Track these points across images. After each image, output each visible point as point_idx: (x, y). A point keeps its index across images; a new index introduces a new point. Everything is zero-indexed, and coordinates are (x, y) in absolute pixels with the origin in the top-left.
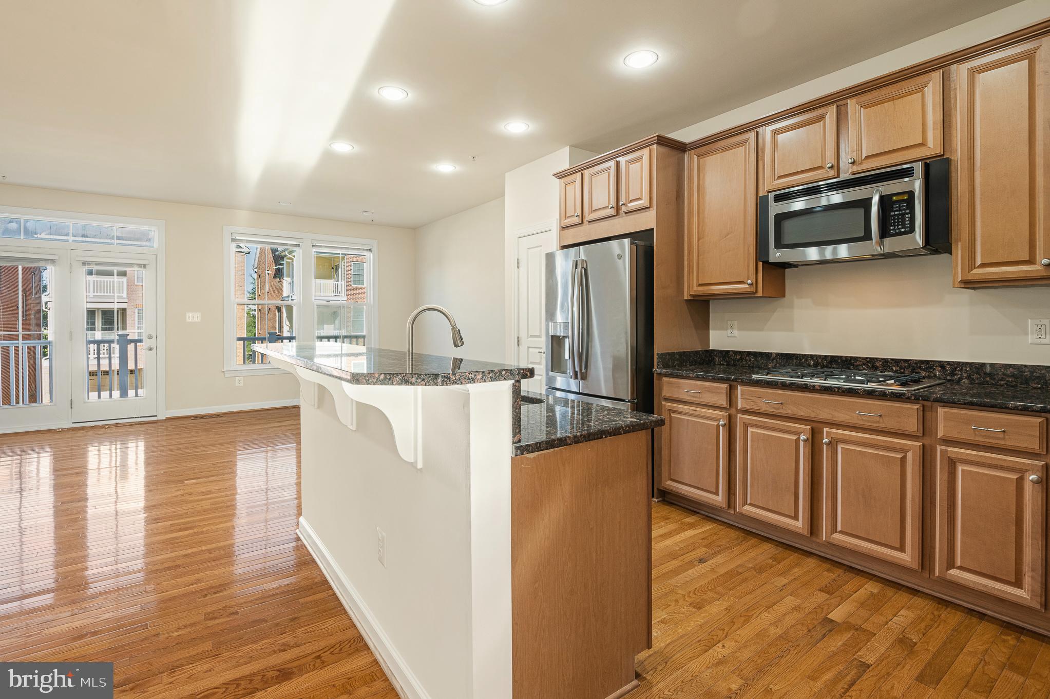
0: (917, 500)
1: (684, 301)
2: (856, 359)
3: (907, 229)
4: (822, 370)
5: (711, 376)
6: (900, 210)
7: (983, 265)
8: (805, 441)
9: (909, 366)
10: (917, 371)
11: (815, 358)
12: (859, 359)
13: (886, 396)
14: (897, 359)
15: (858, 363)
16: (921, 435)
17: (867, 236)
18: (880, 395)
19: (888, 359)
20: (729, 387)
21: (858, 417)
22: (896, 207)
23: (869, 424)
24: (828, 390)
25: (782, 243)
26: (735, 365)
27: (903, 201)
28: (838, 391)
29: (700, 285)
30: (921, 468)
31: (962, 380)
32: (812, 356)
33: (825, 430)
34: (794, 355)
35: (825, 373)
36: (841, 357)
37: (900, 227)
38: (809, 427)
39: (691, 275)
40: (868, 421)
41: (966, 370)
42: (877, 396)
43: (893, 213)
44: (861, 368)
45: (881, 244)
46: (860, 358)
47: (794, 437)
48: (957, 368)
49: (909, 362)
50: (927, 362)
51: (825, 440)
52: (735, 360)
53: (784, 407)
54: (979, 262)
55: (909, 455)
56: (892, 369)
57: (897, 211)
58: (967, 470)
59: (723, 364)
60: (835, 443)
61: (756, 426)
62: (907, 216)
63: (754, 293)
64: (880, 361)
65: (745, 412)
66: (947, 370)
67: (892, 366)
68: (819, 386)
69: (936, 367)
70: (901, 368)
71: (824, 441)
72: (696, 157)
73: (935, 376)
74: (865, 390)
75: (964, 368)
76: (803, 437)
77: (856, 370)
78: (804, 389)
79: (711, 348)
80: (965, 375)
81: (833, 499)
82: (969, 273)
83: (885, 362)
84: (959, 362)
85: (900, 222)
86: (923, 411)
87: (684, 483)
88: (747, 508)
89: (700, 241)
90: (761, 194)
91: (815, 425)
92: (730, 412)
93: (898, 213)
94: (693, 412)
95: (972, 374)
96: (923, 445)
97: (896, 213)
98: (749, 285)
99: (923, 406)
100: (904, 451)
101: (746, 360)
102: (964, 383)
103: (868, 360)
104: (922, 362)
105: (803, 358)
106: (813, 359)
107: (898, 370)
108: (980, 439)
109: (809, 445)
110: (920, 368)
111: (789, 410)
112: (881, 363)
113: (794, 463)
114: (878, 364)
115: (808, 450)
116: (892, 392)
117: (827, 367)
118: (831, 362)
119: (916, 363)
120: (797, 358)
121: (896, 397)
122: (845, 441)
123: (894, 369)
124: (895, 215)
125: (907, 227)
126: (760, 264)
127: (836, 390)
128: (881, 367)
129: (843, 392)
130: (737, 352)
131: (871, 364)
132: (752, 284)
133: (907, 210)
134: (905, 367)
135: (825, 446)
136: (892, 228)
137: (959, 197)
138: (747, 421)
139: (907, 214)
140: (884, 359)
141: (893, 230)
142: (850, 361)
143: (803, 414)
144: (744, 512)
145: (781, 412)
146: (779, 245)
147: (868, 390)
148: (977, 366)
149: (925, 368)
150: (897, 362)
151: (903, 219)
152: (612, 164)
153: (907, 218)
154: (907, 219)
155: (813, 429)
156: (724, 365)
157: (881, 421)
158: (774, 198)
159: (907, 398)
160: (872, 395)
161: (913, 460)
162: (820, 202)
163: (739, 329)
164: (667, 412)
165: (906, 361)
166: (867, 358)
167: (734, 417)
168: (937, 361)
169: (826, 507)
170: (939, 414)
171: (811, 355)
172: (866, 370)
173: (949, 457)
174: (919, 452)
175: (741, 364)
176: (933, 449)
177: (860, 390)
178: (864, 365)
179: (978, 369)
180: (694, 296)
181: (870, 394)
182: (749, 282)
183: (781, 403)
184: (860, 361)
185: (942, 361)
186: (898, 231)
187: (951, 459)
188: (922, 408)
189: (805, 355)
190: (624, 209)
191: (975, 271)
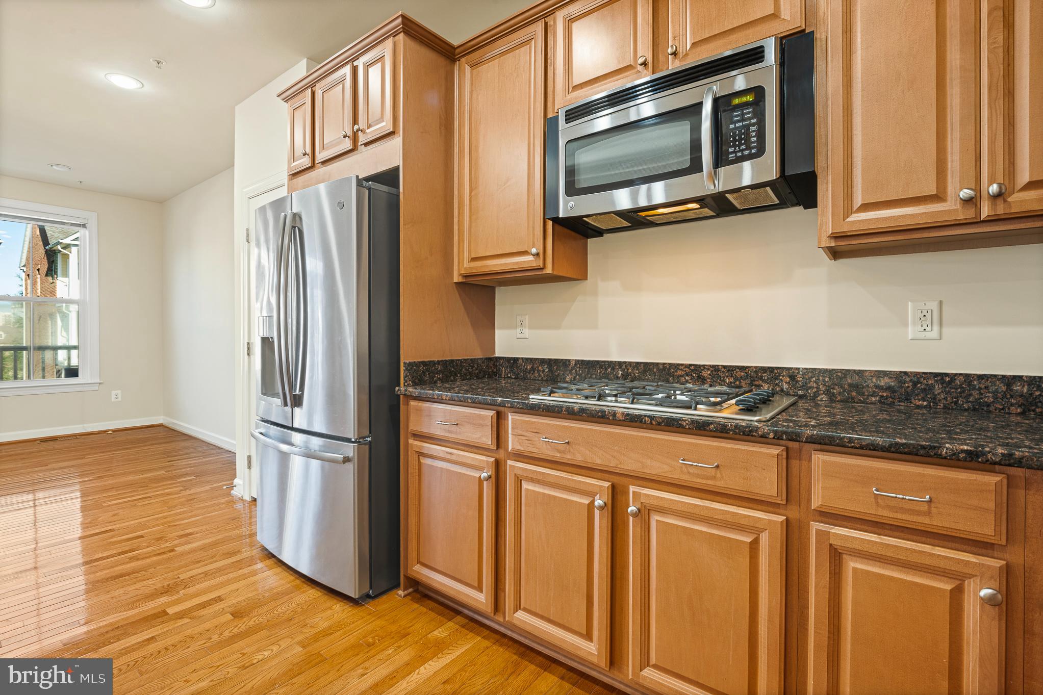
0: (777, 620)
1: (454, 284)
2: (677, 366)
3: (754, 151)
4: (631, 385)
5: (471, 398)
6: (743, 120)
7: (865, 207)
8: (601, 508)
9: (747, 376)
10: (757, 383)
11: (624, 367)
12: (680, 367)
13: (727, 433)
14: (731, 366)
15: (679, 372)
16: (784, 502)
17: (695, 166)
18: (716, 431)
19: (718, 366)
20: (496, 415)
21: (682, 467)
22: (737, 116)
23: (699, 481)
24: (636, 421)
25: (577, 187)
26: (525, 378)
27: (747, 104)
28: (651, 423)
29: (474, 259)
30: (784, 562)
31: (819, 395)
32: (620, 364)
33: (632, 489)
34: (598, 362)
35: (634, 390)
36: (658, 364)
37: (743, 147)
38: (607, 484)
39: (461, 244)
40: (698, 476)
41: (824, 381)
42: (711, 431)
43: (732, 126)
44: (683, 379)
45: (713, 176)
46: (682, 365)
47: (586, 501)
48: (812, 377)
49: (747, 370)
50: (771, 370)
51: (632, 509)
52: (525, 371)
53: (571, 450)
54: (858, 201)
55: (764, 538)
56: (724, 381)
57: (738, 121)
58: (862, 570)
59: (510, 378)
60: (647, 512)
61: (532, 480)
62: (753, 128)
63: (542, 269)
64: (708, 369)
65: (519, 456)
66: (797, 382)
67: (724, 377)
68: (623, 414)
69: (783, 376)
70: (736, 379)
71: (630, 510)
72: (467, 68)
73: (782, 390)
74: (693, 422)
75: (821, 378)
76: (598, 502)
77: (677, 383)
78: (601, 420)
79: (497, 355)
80: (822, 388)
81: (643, 608)
82: (844, 220)
83: (715, 371)
84: (815, 369)
85: (743, 139)
86: (787, 458)
87: (437, 569)
88: (521, 615)
89: (473, 194)
90: (550, 115)
91: (616, 479)
92: (497, 456)
93: (740, 124)
94: (448, 457)
95: (832, 386)
96: (787, 520)
97: (738, 125)
98: (533, 255)
99: (787, 449)
100: (754, 529)
101: (539, 371)
102: (821, 400)
103: (692, 368)
104: (764, 369)
105: (609, 366)
106: (621, 368)
107: (731, 383)
108: (886, 513)
109: (607, 513)
110: (761, 378)
111: (579, 455)
112: (709, 372)
113: (586, 545)
114: (706, 374)
115: (607, 523)
116: (737, 424)
117: (639, 379)
118: (644, 372)
119: (756, 371)
120: (601, 367)
121: (744, 434)
122: (662, 511)
123: (727, 380)
124: (736, 128)
125: (754, 148)
126: (550, 223)
127: (648, 420)
128: (709, 378)
129: (659, 424)
130: (527, 359)
131: (696, 373)
132: (538, 254)
133: (753, 118)
134: (741, 377)
135: (631, 519)
136: (731, 150)
137: (830, 96)
138: (519, 473)
139: (754, 125)
140: (714, 366)
141: (732, 153)
142: (669, 369)
143: (599, 461)
144: (515, 622)
145: (568, 457)
146: (572, 190)
147: (697, 422)
148: (839, 374)
149: (768, 378)
150: (730, 369)
151: (748, 135)
152: (347, 70)
153: (754, 131)
154: (754, 134)
155: (613, 487)
156: (512, 378)
157: (718, 475)
158: (566, 116)
159: (762, 437)
160: (705, 430)
161: (771, 548)
162: (628, 115)
163: (530, 328)
164: (415, 456)
165: (743, 368)
166: (691, 365)
167: (503, 462)
168: (785, 368)
169: (633, 621)
170: (815, 465)
171: (619, 362)
172: (690, 383)
173: (831, 545)
174: (779, 533)
175: (532, 376)
176: (803, 529)
177: (685, 421)
178: (687, 375)
179: (841, 378)
180: (466, 277)
181: (701, 428)
182: (534, 251)
183: (568, 443)
184: (682, 370)
185: (791, 368)
186: (739, 154)
187: (836, 549)
188: (784, 453)
189: (611, 362)
190: (362, 139)
191: (854, 217)
